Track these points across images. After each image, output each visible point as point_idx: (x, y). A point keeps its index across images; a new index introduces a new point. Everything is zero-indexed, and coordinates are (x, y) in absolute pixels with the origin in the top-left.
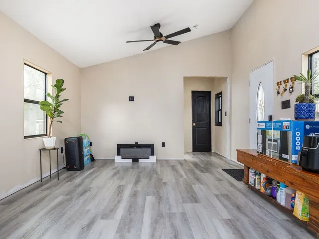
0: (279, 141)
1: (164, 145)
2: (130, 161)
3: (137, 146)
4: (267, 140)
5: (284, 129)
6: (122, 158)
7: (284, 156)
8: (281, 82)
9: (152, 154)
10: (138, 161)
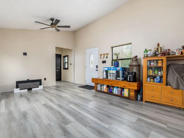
0: (115, 74)
1: (45, 79)
2: (27, 90)
3: (28, 81)
4: (109, 74)
5: (118, 70)
6: (20, 90)
7: (118, 78)
8: (102, 55)
9: (41, 84)
10: (31, 89)
